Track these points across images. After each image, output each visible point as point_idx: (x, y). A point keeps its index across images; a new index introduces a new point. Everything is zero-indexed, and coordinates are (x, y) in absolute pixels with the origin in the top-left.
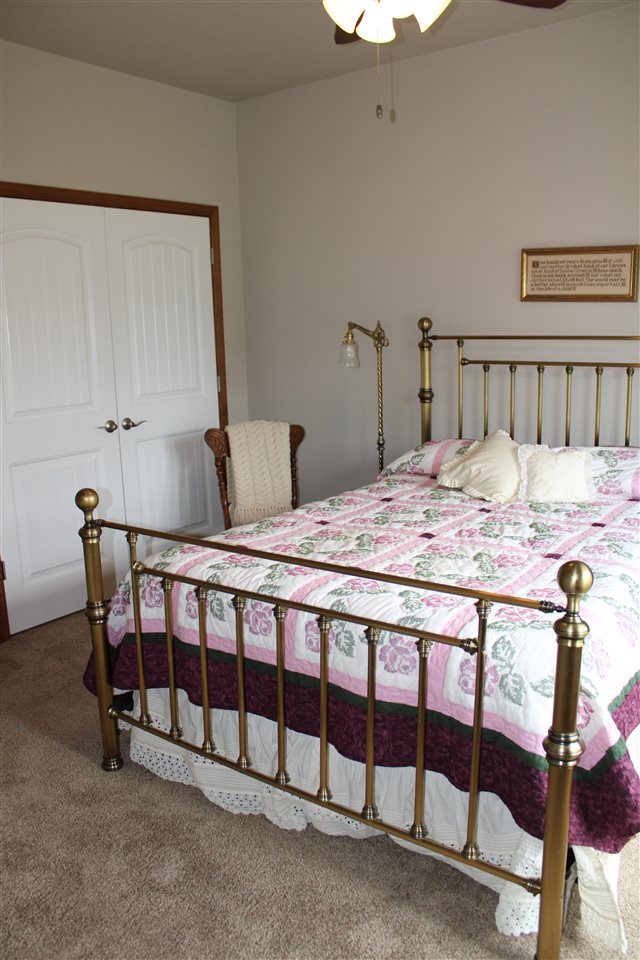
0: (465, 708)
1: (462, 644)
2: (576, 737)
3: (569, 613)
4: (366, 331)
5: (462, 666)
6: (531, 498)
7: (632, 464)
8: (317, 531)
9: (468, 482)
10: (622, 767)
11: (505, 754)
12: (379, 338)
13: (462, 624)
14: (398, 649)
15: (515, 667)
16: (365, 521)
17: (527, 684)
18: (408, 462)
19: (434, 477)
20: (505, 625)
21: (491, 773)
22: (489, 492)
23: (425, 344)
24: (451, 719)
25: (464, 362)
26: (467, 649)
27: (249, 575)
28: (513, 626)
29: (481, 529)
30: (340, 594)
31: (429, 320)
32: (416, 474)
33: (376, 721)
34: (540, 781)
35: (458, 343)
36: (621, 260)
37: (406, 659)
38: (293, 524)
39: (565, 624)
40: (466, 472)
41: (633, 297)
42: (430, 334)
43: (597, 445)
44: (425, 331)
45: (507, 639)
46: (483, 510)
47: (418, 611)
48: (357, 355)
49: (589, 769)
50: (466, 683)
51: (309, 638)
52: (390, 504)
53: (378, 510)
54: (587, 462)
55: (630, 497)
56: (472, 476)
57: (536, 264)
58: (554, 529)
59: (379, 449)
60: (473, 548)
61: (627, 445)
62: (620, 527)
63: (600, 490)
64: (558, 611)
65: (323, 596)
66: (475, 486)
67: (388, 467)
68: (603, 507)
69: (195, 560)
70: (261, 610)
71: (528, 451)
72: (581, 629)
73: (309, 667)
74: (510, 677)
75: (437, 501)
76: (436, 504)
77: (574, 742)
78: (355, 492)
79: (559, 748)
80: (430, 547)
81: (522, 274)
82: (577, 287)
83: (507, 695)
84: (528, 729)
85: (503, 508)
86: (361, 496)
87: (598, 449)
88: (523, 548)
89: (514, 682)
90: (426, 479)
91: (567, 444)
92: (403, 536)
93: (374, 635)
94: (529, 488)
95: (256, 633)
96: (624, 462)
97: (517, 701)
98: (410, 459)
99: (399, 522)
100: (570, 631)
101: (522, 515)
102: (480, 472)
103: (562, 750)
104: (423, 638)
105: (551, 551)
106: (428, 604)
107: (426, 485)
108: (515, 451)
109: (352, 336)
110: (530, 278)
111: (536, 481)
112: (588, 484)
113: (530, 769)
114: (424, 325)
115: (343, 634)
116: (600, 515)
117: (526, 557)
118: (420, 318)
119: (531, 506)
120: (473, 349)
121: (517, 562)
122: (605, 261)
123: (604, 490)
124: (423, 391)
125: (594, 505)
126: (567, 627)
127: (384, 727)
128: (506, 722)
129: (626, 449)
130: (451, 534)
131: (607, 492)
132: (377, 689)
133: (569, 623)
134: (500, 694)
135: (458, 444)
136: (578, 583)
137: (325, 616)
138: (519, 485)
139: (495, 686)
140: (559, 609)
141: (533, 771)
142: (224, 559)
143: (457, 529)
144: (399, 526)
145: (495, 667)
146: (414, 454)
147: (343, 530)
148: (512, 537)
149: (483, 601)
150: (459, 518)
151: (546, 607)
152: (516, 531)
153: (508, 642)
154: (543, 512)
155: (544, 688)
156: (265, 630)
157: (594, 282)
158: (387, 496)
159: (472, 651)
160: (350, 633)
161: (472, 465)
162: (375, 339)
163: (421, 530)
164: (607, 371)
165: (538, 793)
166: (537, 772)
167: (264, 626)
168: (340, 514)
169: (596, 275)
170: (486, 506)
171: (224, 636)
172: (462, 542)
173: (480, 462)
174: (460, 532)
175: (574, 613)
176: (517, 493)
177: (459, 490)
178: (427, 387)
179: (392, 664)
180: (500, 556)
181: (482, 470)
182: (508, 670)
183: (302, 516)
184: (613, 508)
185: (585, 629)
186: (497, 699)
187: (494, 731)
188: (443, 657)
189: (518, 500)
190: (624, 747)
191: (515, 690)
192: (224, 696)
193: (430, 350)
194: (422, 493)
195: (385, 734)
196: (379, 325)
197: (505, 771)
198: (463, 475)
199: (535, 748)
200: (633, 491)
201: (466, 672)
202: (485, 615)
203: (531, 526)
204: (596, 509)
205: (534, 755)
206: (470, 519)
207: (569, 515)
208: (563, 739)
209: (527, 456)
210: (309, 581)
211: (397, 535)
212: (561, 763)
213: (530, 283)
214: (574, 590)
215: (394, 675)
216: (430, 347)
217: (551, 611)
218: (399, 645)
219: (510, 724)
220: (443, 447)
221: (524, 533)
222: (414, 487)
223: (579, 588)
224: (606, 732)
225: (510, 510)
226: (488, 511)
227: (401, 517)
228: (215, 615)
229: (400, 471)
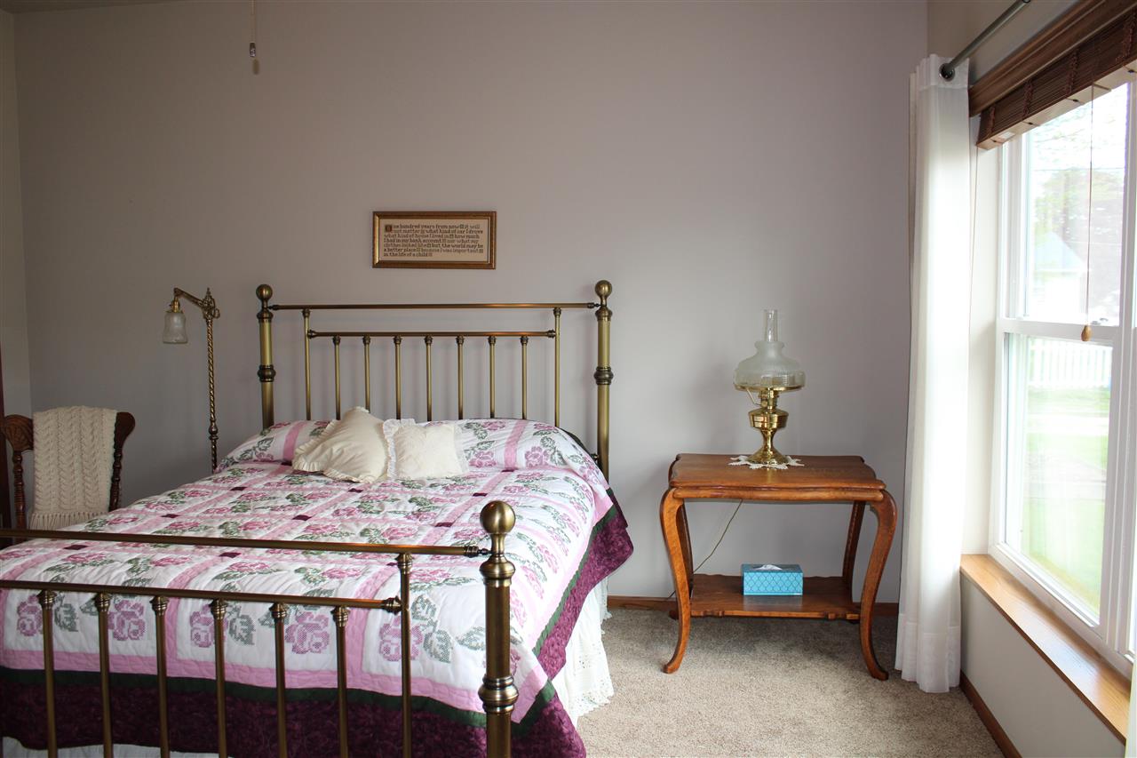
0: (389, 677)
1: (386, 605)
2: (511, 681)
3: (494, 555)
4: (194, 300)
5: (381, 633)
6: (401, 476)
7: (504, 434)
8: (167, 524)
9: (330, 463)
10: (553, 708)
11: (436, 719)
12: (209, 308)
13: (374, 590)
14: (307, 626)
15: (438, 623)
16: (221, 511)
17: (452, 639)
18: (254, 448)
19: (288, 463)
20: (420, 585)
21: (422, 746)
22: (356, 472)
23: (264, 315)
24: (373, 693)
25: (312, 335)
26: (390, 610)
27: (104, 572)
28: (428, 585)
29: (359, 507)
30: (227, 577)
31: (268, 287)
32: (264, 461)
33: (287, 713)
34: (477, 738)
35: (304, 313)
36: (478, 227)
37: (317, 636)
38: (134, 520)
39: (490, 565)
40: (327, 452)
41: (491, 264)
42: (271, 303)
43: (461, 418)
44: (264, 299)
45: (425, 598)
46: (353, 490)
47: (322, 583)
48: (184, 327)
49: (519, 722)
50: (387, 650)
51: (195, 632)
52: (244, 492)
53: (232, 500)
54: (457, 436)
55: (504, 468)
56: (334, 457)
57: (388, 228)
58: (436, 501)
59: (211, 438)
60: (357, 525)
61: (492, 416)
62: (502, 495)
63: (472, 464)
64: (484, 554)
65: (208, 582)
66: (338, 468)
67: (229, 456)
68: (478, 478)
69: (22, 566)
70: (129, 610)
71: (392, 426)
72: (508, 569)
73: (196, 668)
74: (435, 635)
75: (299, 486)
76: (298, 489)
77: (509, 685)
78: (197, 483)
79: (495, 694)
80: (308, 527)
81: (374, 238)
82: (434, 254)
83: (434, 654)
84: (459, 685)
85: (375, 487)
86: (204, 486)
87: (464, 422)
88: (410, 521)
89: (440, 639)
90: (278, 466)
91: (429, 419)
92: (274, 521)
93: (281, 611)
94: (398, 465)
95: (123, 639)
96: (494, 433)
97: (444, 659)
98: (256, 445)
99: (263, 508)
100: (497, 571)
101: (398, 491)
102: (343, 452)
103: (498, 696)
104: (339, 606)
105: (440, 520)
106: (331, 577)
107: (277, 472)
108: (379, 428)
109: (179, 305)
110: (383, 243)
111: (404, 457)
112: (459, 457)
113: (465, 727)
114: (263, 292)
115: (238, 620)
116: (478, 486)
117: (416, 527)
118: (259, 284)
119: (403, 484)
120: (320, 321)
121: (408, 533)
122: (462, 226)
123: (476, 463)
124: (263, 368)
125: (468, 478)
126: (494, 567)
127: (296, 719)
128: (434, 683)
129: (493, 420)
130: (328, 514)
131: (480, 465)
132: (287, 676)
133: (495, 564)
134: (425, 655)
135: (311, 426)
136: (502, 522)
137: (217, 600)
138: (386, 463)
139: (420, 647)
140: (484, 552)
141: (469, 728)
142: (63, 560)
143: (332, 510)
144: (266, 511)
145: (417, 627)
146: (261, 438)
147: (198, 521)
148: (395, 512)
149: (403, 556)
150: (330, 499)
151: (471, 552)
152: (398, 506)
153: (427, 601)
154: (419, 488)
155: (470, 640)
156: (135, 633)
157: (451, 248)
158: (238, 485)
159: (395, 611)
160: (247, 617)
161: (332, 445)
162: (203, 307)
163: (292, 513)
164: (468, 341)
165: (476, 751)
166: (473, 728)
167: (134, 627)
168: (187, 507)
169: (453, 241)
170: (354, 486)
171: (77, 650)
172: (342, 521)
173: (340, 441)
174: (337, 513)
175: (499, 554)
176: (385, 471)
177: (320, 474)
178: (268, 363)
179: (302, 644)
180: (388, 529)
181: (345, 449)
182: (431, 628)
183: (142, 511)
184: (490, 479)
185: (511, 568)
186: (423, 661)
187: (422, 697)
188: (360, 627)
189: (388, 478)
190: (552, 687)
191: (441, 647)
192: (77, 729)
193: (270, 321)
194: (278, 480)
195: (297, 726)
196: (208, 293)
197: (437, 738)
198: (323, 456)
199: (468, 704)
200: (506, 461)
201: (388, 637)
202: (407, 570)
203: (410, 501)
204: (472, 481)
205: (468, 712)
206: (343, 499)
207: (447, 489)
208: (498, 684)
209: (394, 431)
210: (184, 570)
211: (266, 520)
212: (498, 710)
213: (383, 248)
214: (498, 529)
215: (305, 655)
216: (270, 318)
217: (475, 555)
218: (307, 621)
219: (440, 685)
220: (294, 428)
221: (406, 507)
222: (265, 475)
223: (503, 528)
224: (534, 675)
225: (383, 488)
226: (360, 491)
227: (263, 503)
228: (63, 626)
229: (244, 459)
